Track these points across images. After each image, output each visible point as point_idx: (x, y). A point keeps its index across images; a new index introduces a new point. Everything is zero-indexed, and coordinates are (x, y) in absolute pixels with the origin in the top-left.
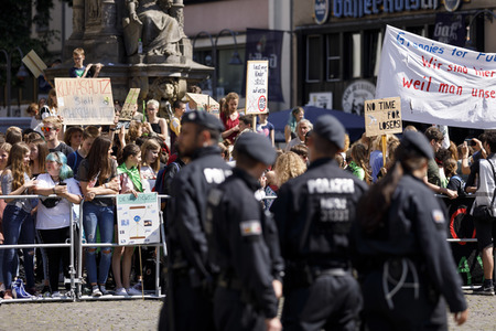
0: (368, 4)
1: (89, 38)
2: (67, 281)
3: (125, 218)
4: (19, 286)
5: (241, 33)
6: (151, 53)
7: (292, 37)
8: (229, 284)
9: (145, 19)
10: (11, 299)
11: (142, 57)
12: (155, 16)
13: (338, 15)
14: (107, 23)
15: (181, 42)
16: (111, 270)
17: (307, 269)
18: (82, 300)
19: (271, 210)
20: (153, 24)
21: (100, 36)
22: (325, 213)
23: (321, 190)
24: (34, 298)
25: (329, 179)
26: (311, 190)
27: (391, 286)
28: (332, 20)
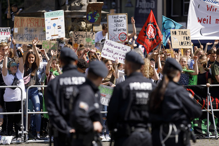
2: (20, 132)
6: (73, 5)
11: (68, 7)
18: (28, 143)
22: (138, 100)
23: (136, 89)
26: (131, 88)
27: (164, 137)
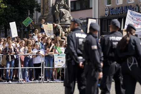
0: (119, 11)
1: (45, 16)
2: (40, 77)
3: (56, 60)
4: (27, 78)
5: (85, 19)
6: (62, 20)
7: (99, 20)
8: (88, 64)
9: (60, 11)
10: (25, 82)
11: (59, 21)
12: (63, 10)
13: (111, 14)
14: (50, 12)
15: (70, 17)
16: (52, 75)
17: (108, 61)
18: (44, 83)
19: (100, 43)
20: (62, 12)
21: (48, 16)
22: (114, 46)
23: (113, 40)
24: (31, 82)
25: (115, 37)
26: (110, 39)
27: (130, 65)
28: (110, 15)
